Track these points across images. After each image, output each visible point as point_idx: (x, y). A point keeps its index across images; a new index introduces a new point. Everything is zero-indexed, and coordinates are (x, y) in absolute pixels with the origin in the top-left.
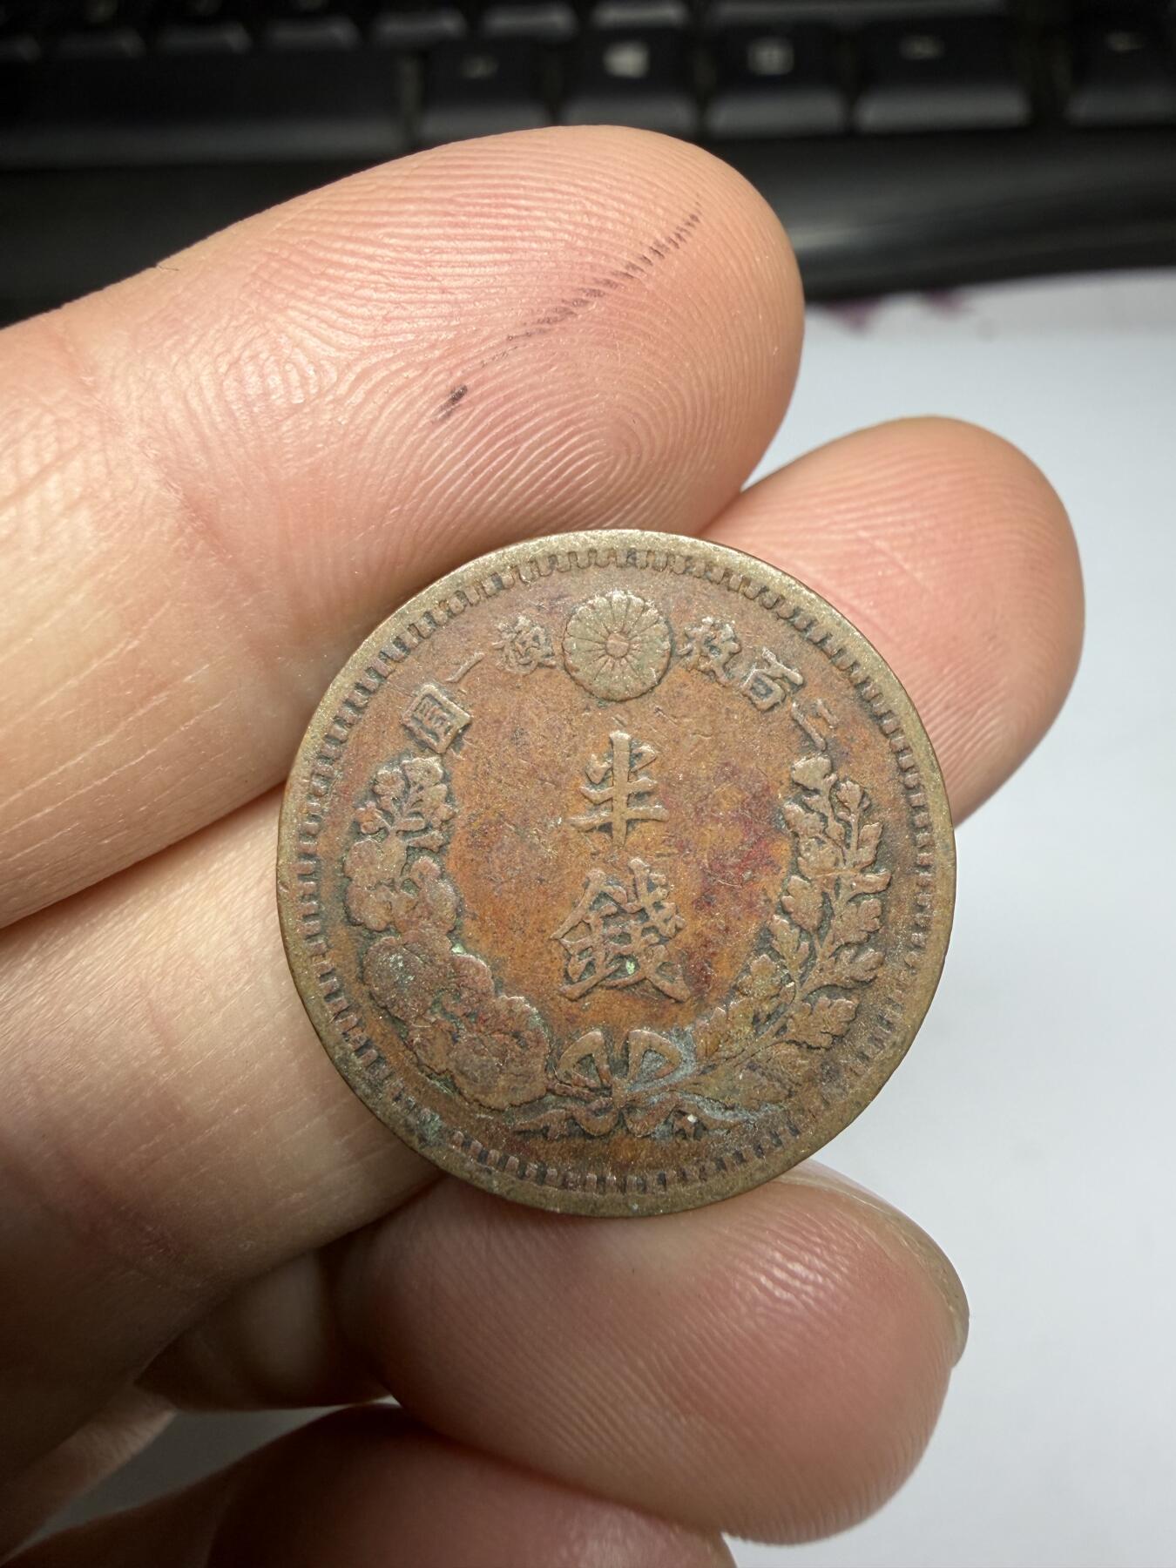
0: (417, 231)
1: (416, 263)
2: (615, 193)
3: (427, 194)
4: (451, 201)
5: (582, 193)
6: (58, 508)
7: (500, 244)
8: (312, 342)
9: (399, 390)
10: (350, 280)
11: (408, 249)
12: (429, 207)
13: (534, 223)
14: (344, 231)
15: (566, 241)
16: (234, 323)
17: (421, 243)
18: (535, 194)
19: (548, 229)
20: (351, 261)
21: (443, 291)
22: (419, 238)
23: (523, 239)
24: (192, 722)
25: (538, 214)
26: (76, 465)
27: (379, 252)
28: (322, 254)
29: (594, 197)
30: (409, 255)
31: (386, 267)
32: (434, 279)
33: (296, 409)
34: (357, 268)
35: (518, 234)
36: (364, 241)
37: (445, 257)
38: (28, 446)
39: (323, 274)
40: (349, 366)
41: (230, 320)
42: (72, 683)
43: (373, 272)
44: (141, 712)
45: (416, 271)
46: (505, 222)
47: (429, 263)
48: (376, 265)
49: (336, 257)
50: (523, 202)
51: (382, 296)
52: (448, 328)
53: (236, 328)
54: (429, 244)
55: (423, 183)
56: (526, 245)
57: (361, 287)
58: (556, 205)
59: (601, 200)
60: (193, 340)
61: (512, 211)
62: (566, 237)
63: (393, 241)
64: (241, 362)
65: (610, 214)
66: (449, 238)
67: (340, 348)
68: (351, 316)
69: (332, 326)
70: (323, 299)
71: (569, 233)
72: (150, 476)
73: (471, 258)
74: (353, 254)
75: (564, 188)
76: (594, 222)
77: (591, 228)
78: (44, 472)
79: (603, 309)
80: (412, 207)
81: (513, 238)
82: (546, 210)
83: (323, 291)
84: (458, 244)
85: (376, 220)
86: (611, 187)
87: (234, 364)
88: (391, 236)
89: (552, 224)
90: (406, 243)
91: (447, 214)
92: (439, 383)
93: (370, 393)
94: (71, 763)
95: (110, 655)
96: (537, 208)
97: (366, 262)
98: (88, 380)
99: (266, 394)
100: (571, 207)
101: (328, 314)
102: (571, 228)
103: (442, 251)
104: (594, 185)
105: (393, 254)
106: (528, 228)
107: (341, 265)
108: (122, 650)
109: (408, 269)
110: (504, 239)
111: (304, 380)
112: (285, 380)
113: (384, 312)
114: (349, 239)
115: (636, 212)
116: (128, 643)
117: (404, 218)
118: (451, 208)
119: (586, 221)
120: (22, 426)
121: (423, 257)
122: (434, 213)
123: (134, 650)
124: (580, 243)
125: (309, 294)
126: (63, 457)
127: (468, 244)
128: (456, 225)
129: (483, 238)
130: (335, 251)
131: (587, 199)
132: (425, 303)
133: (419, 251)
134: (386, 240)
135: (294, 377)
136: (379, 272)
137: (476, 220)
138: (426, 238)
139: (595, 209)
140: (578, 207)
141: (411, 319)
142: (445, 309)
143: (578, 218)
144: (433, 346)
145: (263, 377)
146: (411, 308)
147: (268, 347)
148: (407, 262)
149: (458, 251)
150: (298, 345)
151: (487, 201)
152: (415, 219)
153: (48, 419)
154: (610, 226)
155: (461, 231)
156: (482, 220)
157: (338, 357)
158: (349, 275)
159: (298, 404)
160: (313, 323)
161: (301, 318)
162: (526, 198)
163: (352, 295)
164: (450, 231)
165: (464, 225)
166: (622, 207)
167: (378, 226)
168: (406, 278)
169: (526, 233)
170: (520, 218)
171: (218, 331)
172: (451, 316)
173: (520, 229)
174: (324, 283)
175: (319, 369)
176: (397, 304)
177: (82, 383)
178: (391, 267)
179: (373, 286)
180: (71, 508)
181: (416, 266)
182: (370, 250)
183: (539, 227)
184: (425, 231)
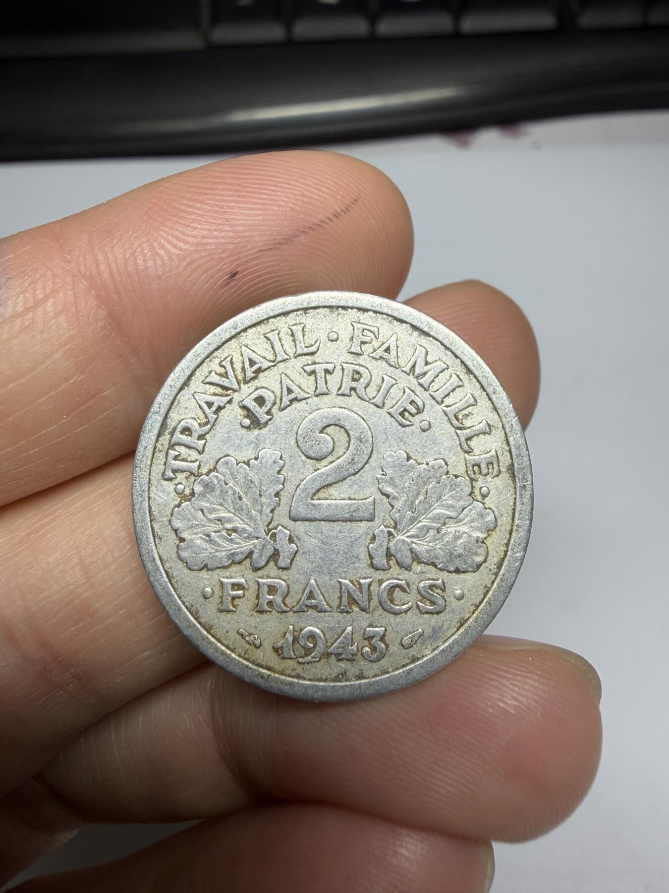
0: (222, 198)
1: (220, 213)
2: (319, 187)
3: (229, 181)
4: (239, 185)
5: (302, 185)
6: (51, 314)
7: (260, 206)
8: (169, 246)
9: (206, 271)
10: (188, 219)
11: (217, 206)
12: (229, 187)
13: (277, 198)
14: (189, 196)
15: (290, 207)
16: (134, 235)
17: (222, 203)
18: (280, 185)
19: (283, 201)
20: (190, 210)
21: (231, 226)
22: (223, 201)
23: (271, 205)
24: (105, 414)
25: (280, 194)
26: (61, 295)
27: (204, 206)
28: (177, 206)
29: (307, 188)
30: (217, 209)
31: (206, 214)
32: (227, 221)
33: (159, 277)
34: (193, 213)
35: (269, 203)
36: (198, 201)
37: (233, 211)
38: (39, 285)
39: (176, 215)
40: (184, 259)
41: (133, 233)
42: (53, 393)
43: (199, 215)
44: (83, 408)
45: (220, 216)
46: (264, 196)
47: (225, 213)
48: (200, 212)
49: (183, 208)
50: (273, 188)
51: (202, 227)
52: (232, 243)
53: (135, 237)
54: (226, 204)
55: (228, 175)
56: (272, 208)
57: (192, 223)
58: (289, 191)
59: (311, 190)
60: (115, 242)
61: (267, 192)
62: (292, 205)
63: (211, 202)
64: (136, 254)
65: (315, 197)
66: (236, 202)
67: (181, 249)
68: (188, 235)
69: (178, 239)
70: (175, 227)
71: (293, 204)
72: (93, 302)
73: (246, 212)
74: (191, 207)
75: (293, 183)
76: (306, 199)
77: (304, 202)
78: (46, 297)
79: (307, 240)
80: (221, 187)
81: (266, 204)
82: (283, 192)
83: (176, 222)
84: (240, 205)
85: (204, 191)
86: (316, 184)
87: (133, 254)
88: (208, 199)
89: (285, 199)
90: (216, 203)
91: (237, 191)
92: (226, 269)
93: (193, 271)
94: (49, 429)
95: (71, 382)
96: (279, 191)
97: (196, 211)
98: (68, 257)
99: (146, 269)
100: (295, 192)
101: (177, 233)
102: (294, 201)
103: (232, 208)
104: (308, 182)
105: (209, 208)
106: (274, 200)
107: (185, 212)
108: (76, 379)
109: (215, 215)
110: (262, 204)
111: (164, 265)
112: (155, 263)
113: (203, 234)
114: (190, 199)
115: (327, 196)
116: (79, 377)
117: (216, 192)
118: (240, 188)
119: (302, 198)
120: (38, 276)
121: (223, 210)
122: (232, 190)
123: (81, 379)
124: (298, 209)
125: (169, 224)
126: (54, 291)
127: (244, 206)
128: (239, 196)
129: (252, 203)
130: (184, 205)
131: (305, 189)
132: (222, 231)
133: (222, 207)
134: (207, 201)
135: (159, 262)
136: (202, 216)
137: (250, 195)
138: (226, 201)
139: (307, 193)
140: (299, 193)
141: (216, 237)
142: (232, 234)
143: (299, 197)
144: (224, 252)
145: (145, 261)
146: (215, 233)
147: (148, 247)
148: (215, 212)
149: (240, 208)
150: (162, 247)
151: (256, 186)
152: (222, 193)
153: (49, 273)
154: (313, 202)
155: (242, 199)
156: (253, 195)
157: (179, 254)
158: (188, 216)
159: (160, 275)
160: (170, 238)
161: (165, 235)
162: (275, 186)
163: (188, 226)
164: (237, 199)
165: (244, 197)
166: (320, 193)
167: (205, 194)
168: (214, 219)
169: (273, 203)
170: (271, 195)
171: (127, 238)
172: (233, 237)
173: (270, 200)
174: (176, 219)
175: (171, 259)
176: (209, 230)
177: (65, 258)
178: (209, 214)
179: (198, 222)
180: (57, 315)
181: (220, 214)
182: (199, 205)
183: (279, 200)
184: (226, 198)
